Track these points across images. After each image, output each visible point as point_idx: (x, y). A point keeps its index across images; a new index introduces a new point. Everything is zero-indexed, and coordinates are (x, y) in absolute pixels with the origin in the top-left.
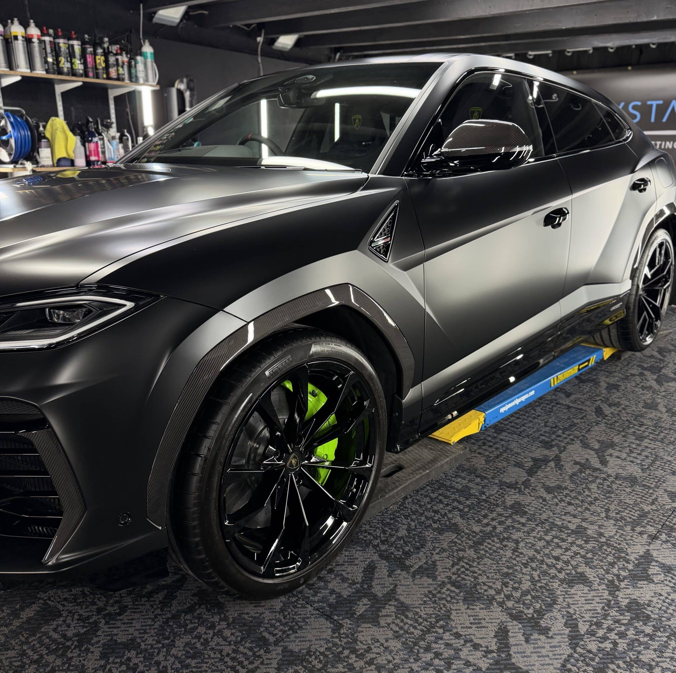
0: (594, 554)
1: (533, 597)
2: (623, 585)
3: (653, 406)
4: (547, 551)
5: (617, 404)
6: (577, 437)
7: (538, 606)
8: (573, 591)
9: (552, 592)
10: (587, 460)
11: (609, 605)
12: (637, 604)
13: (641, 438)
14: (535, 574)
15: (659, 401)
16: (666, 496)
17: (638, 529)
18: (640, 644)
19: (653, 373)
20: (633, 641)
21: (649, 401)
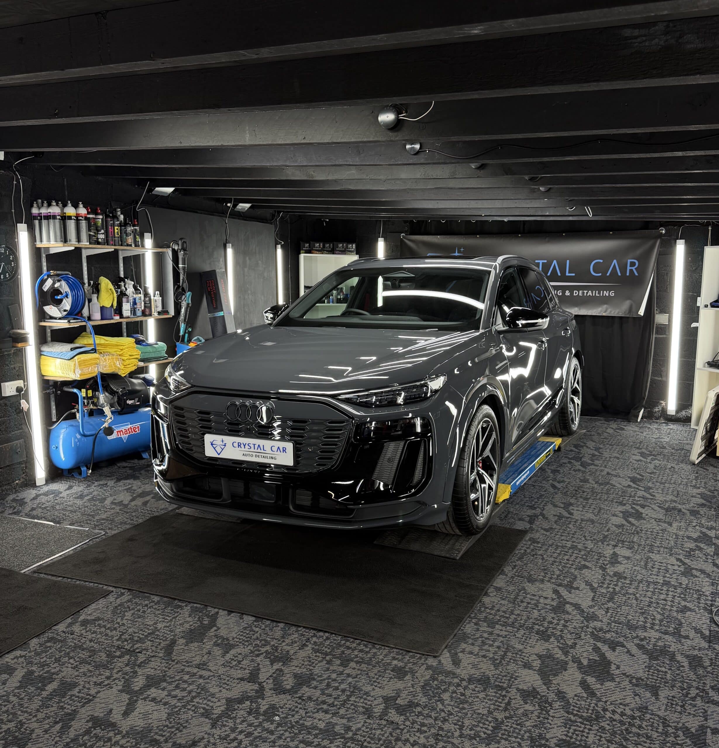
0: (587, 556)
1: (564, 577)
2: (607, 567)
3: (586, 481)
4: (561, 558)
5: (563, 481)
6: (548, 502)
7: (568, 580)
8: (583, 572)
9: (572, 574)
10: (560, 513)
11: (604, 575)
12: (618, 573)
13: (587, 499)
14: (560, 567)
15: (588, 477)
16: (613, 526)
17: (605, 543)
18: (626, 587)
19: (578, 461)
20: (622, 587)
21: (582, 478)
